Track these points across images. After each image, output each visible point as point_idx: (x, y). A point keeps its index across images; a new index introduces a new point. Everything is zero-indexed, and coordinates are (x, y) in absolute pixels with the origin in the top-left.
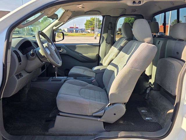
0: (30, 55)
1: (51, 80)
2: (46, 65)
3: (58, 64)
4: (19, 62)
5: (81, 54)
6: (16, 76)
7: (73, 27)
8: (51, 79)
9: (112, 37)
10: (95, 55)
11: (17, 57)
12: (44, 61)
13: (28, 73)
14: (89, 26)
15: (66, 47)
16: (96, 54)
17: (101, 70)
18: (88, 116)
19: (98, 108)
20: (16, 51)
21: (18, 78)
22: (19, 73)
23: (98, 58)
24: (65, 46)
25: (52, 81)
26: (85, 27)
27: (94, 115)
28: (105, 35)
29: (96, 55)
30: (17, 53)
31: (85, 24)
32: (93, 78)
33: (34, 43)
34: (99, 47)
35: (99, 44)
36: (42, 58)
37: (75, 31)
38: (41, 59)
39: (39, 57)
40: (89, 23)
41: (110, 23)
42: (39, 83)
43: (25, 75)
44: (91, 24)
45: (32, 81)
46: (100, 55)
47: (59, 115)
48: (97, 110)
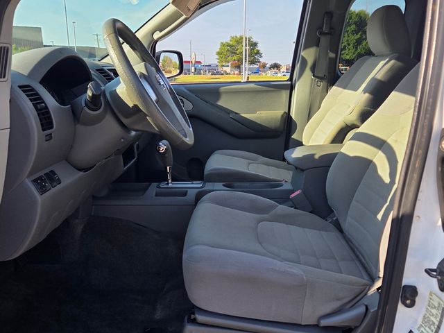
0: (84, 105)
1: (154, 194)
2: (135, 146)
3: (184, 139)
4: (44, 130)
5: (236, 113)
6: (35, 181)
7: (189, 60)
8: (153, 188)
9: (330, 59)
10: (280, 117)
11: (36, 109)
12: (136, 127)
13: (80, 170)
14: (226, 57)
15: (190, 94)
16: (282, 112)
17: (317, 157)
18: (300, 325)
19: (338, 299)
20: (33, 90)
21: (43, 190)
22: (47, 171)
23: (288, 124)
24: (188, 90)
25: (156, 196)
26: (218, 59)
27: (324, 323)
28: (309, 55)
29: (282, 116)
30: (37, 94)
31: (218, 53)
32: (287, 186)
33: (97, 70)
34: (289, 92)
35: (289, 83)
36: (127, 117)
37: (193, 71)
38: (125, 121)
39: (119, 115)
40: (228, 50)
41: (326, 13)
42: (117, 202)
43: (68, 178)
44: (233, 53)
45: (94, 197)
46: (293, 114)
47: (194, 322)
48: (335, 305)
